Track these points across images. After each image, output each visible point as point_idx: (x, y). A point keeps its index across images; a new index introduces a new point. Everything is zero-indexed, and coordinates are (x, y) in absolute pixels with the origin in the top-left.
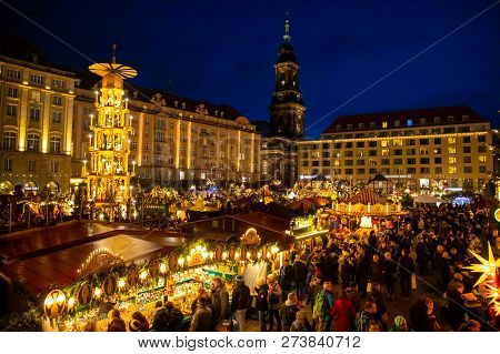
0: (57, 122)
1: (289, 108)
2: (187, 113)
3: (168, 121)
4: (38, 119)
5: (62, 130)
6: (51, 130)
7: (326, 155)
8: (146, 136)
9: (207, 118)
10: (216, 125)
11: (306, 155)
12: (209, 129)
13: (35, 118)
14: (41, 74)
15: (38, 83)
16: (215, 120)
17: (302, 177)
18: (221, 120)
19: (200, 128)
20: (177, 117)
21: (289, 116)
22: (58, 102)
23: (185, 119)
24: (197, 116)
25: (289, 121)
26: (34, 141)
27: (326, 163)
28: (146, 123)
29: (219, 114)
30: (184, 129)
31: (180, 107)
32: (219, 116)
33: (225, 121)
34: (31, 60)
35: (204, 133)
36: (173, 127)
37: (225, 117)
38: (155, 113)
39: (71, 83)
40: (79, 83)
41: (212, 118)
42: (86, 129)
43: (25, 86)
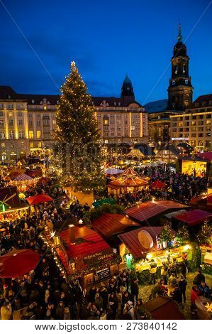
4: (13, 124)
6: (18, 128)
7: (188, 124)
9: (108, 108)
10: (114, 111)
11: (176, 125)
13: (11, 124)
14: (12, 104)
15: (11, 108)
16: (114, 108)
17: (173, 139)
18: (117, 108)
21: (178, 96)
22: (20, 115)
24: (101, 108)
25: (179, 99)
26: (12, 134)
27: (188, 130)
32: (117, 105)
33: (121, 108)
34: (7, 98)
35: (106, 118)
37: (122, 106)
39: (25, 105)
40: (33, 102)
41: (111, 108)
42: (38, 124)
43: (5, 111)
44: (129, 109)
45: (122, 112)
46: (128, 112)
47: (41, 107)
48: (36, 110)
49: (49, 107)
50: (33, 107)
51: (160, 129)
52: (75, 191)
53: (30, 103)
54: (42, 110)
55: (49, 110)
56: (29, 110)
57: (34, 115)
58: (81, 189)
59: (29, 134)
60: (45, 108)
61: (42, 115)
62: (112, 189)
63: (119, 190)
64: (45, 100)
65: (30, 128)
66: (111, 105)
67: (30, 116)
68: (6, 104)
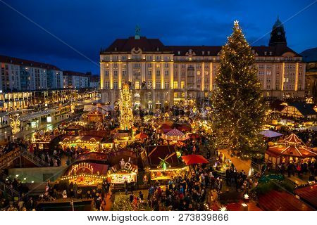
0: (167, 74)
5: (169, 79)
6: (165, 79)
9: (257, 58)
10: (264, 62)
13: (158, 74)
14: (159, 55)
15: (158, 60)
16: (264, 58)
18: (268, 58)
22: (167, 66)
26: (158, 84)
28: (214, 67)
29: (268, 54)
33: (272, 58)
34: (156, 50)
37: (273, 55)
39: (172, 56)
40: (179, 53)
41: (261, 58)
42: (183, 75)
43: (154, 62)
44: (282, 59)
45: (273, 62)
46: (281, 62)
47: (187, 58)
48: (181, 61)
49: (195, 58)
50: (179, 58)
52: (232, 156)
53: (176, 55)
54: (187, 61)
55: (194, 61)
56: (175, 61)
57: (180, 66)
58: (238, 155)
59: (174, 85)
60: (190, 59)
61: (187, 66)
62: (270, 156)
63: (279, 159)
64: (190, 51)
65: (175, 79)
66: (261, 54)
67: (175, 67)
68: (154, 56)
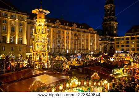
0: (21, 32)
1: (111, 23)
2: (69, 27)
3: (62, 30)
4: (14, 31)
5: (23, 35)
6: (19, 35)
7: (128, 42)
8: (53, 37)
9: (77, 29)
11: (118, 43)
12: (78, 33)
13: (13, 31)
14: (14, 14)
15: (13, 18)
17: (117, 52)
18: (82, 30)
19: (74, 33)
20: (65, 29)
21: (110, 27)
22: (21, 24)
23: (69, 29)
24: (73, 28)
25: (111, 29)
26: (13, 39)
27: (128, 46)
28: (54, 32)
29: (82, 27)
30: (68, 34)
31: (66, 25)
32: (82, 28)
34: (11, 9)
35: (76, 35)
36: (63, 33)
37: (84, 28)
38: (57, 27)
39: (26, 17)
41: (79, 29)
43: (9, 19)
44: (88, 31)
45: (85, 32)
46: (88, 33)
51: (101, 47)
68: (10, 14)
